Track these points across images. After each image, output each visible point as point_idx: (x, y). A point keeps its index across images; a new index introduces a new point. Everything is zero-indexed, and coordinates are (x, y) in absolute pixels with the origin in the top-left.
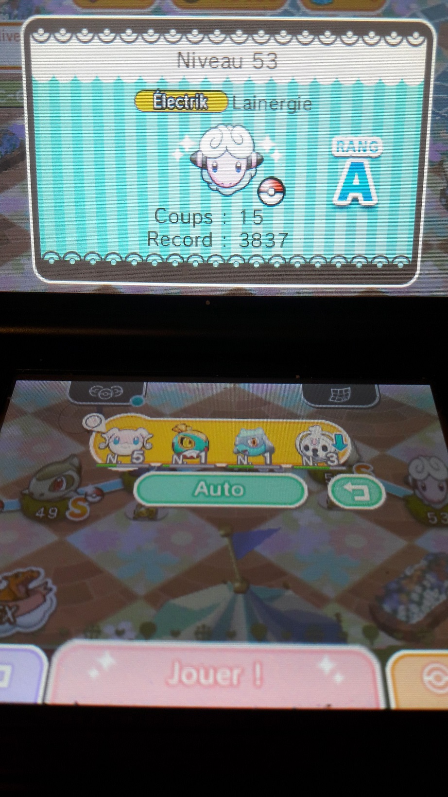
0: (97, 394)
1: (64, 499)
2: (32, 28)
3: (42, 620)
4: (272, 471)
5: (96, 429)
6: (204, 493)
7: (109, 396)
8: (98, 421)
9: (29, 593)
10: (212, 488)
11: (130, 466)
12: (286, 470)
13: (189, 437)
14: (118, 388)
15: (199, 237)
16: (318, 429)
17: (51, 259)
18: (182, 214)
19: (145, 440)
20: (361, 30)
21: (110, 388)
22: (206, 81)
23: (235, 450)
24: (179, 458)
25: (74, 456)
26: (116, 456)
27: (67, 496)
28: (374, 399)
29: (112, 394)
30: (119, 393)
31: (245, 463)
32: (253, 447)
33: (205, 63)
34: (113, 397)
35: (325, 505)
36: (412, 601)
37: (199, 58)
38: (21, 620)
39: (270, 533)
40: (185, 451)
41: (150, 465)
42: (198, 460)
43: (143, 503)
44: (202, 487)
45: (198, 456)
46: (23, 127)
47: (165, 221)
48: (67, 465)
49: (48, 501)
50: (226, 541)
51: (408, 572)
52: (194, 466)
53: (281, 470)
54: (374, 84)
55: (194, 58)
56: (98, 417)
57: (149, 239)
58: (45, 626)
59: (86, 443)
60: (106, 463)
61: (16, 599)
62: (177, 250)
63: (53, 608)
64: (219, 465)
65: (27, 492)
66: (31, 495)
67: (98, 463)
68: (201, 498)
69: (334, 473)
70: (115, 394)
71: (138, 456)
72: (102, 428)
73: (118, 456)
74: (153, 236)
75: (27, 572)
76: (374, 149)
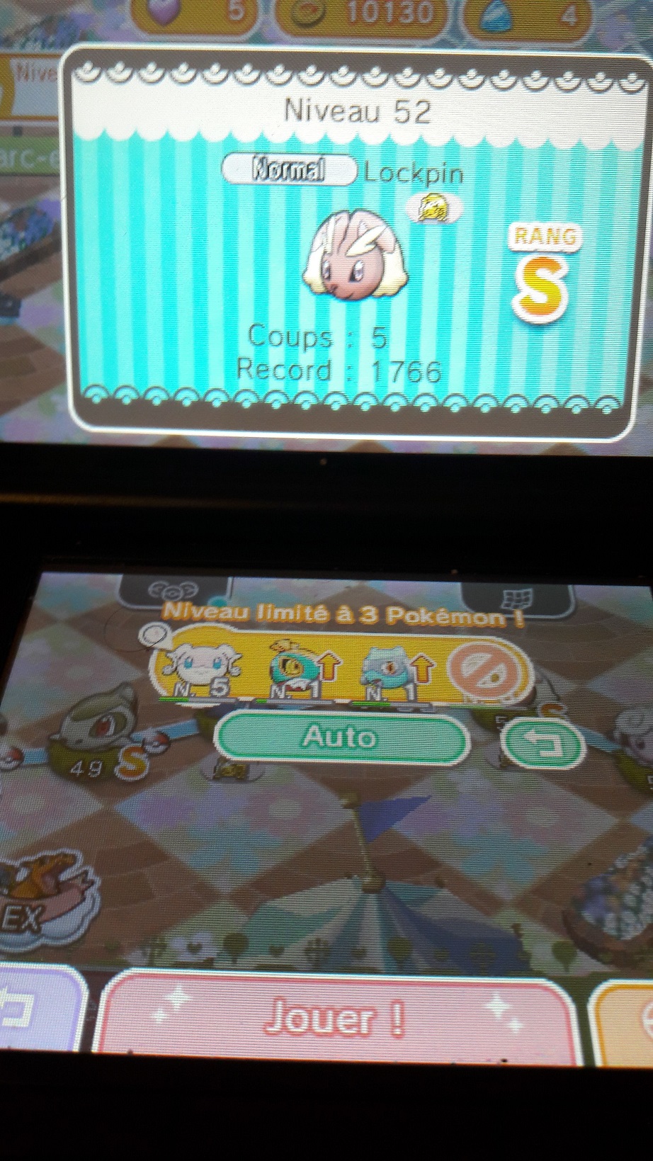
0: (159, 593)
1: (112, 749)
2: (75, 62)
3: (78, 928)
4: (417, 711)
5: (159, 645)
6: (317, 742)
7: (178, 596)
8: (162, 633)
9: (60, 888)
10: (329, 734)
11: (206, 700)
12: (439, 710)
13: (295, 659)
14: (192, 585)
15: (311, 366)
17: (97, 396)
18: (288, 333)
19: (230, 663)
20: (552, 69)
21: (179, 585)
22: (325, 140)
23: (363, 679)
24: (280, 690)
25: (125, 685)
26: (188, 685)
27: (116, 744)
28: (567, 607)
29: (182, 594)
30: (192, 593)
31: (378, 698)
32: (388, 676)
33: (324, 115)
34: (183, 598)
35: (497, 764)
36: (626, 907)
37: (317, 107)
38: (47, 927)
39: (415, 803)
40: (288, 680)
41: (237, 700)
42: (308, 692)
43: (228, 756)
44: (314, 734)
45: (309, 688)
46: (58, 204)
47: (262, 343)
48: (115, 698)
49: (89, 751)
50: (350, 815)
51: (620, 864)
52: (303, 702)
53: (431, 709)
54: (571, 146)
55: (309, 107)
56: (162, 627)
57: (240, 369)
58: (83, 936)
59: (144, 665)
60: (173, 696)
61: (41, 896)
62: (280, 385)
63: (96, 910)
64: (339, 701)
65: (57, 737)
66: (63, 741)
67: (160, 696)
68: (313, 750)
69: (508, 714)
70: (186, 594)
71: (220, 685)
72: (167, 644)
73: (191, 685)
74: (244, 364)
75: (58, 856)
76: (571, 240)
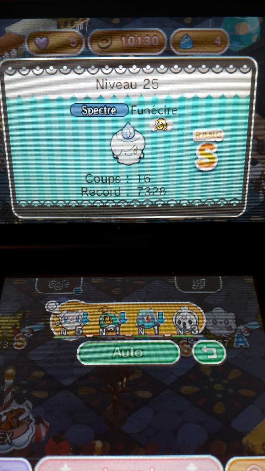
0: (53, 287)
2: (4, 67)
3: (27, 441)
4: (159, 339)
5: (54, 312)
6: (118, 355)
7: (61, 287)
8: (55, 305)
10: (123, 351)
11: (73, 337)
12: (168, 338)
13: (109, 316)
14: (66, 282)
15: (113, 190)
16: (186, 308)
17: (23, 204)
18: (102, 177)
20: (211, 64)
21: (61, 282)
22: (114, 97)
23: (137, 324)
24: (103, 331)
28: (219, 287)
30: (67, 285)
31: (143, 334)
32: (147, 323)
33: (113, 86)
34: (63, 288)
37: (110, 83)
38: (15, 442)
40: (106, 326)
41: (86, 336)
42: (114, 332)
43: (83, 363)
44: (117, 351)
45: (115, 329)
47: (92, 181)
52: (113, 337)
53: (164, 338)
54: (219, 97)
55: (106, 83)
56: (55, 303)
57: (82, 192)
58: (29, 445)
60: (60, 336)
61: (12, 428)
62: (99, 198)
63: (34, 433)
64: (127, 335)
67: (55, 335)
68: (117, 359)
69: (195, 339)
70: (64, 286)
71: (79, 330)
72: (57, 311)
73: (67, 330)
74: (84, 190)
76: (219, 136)
